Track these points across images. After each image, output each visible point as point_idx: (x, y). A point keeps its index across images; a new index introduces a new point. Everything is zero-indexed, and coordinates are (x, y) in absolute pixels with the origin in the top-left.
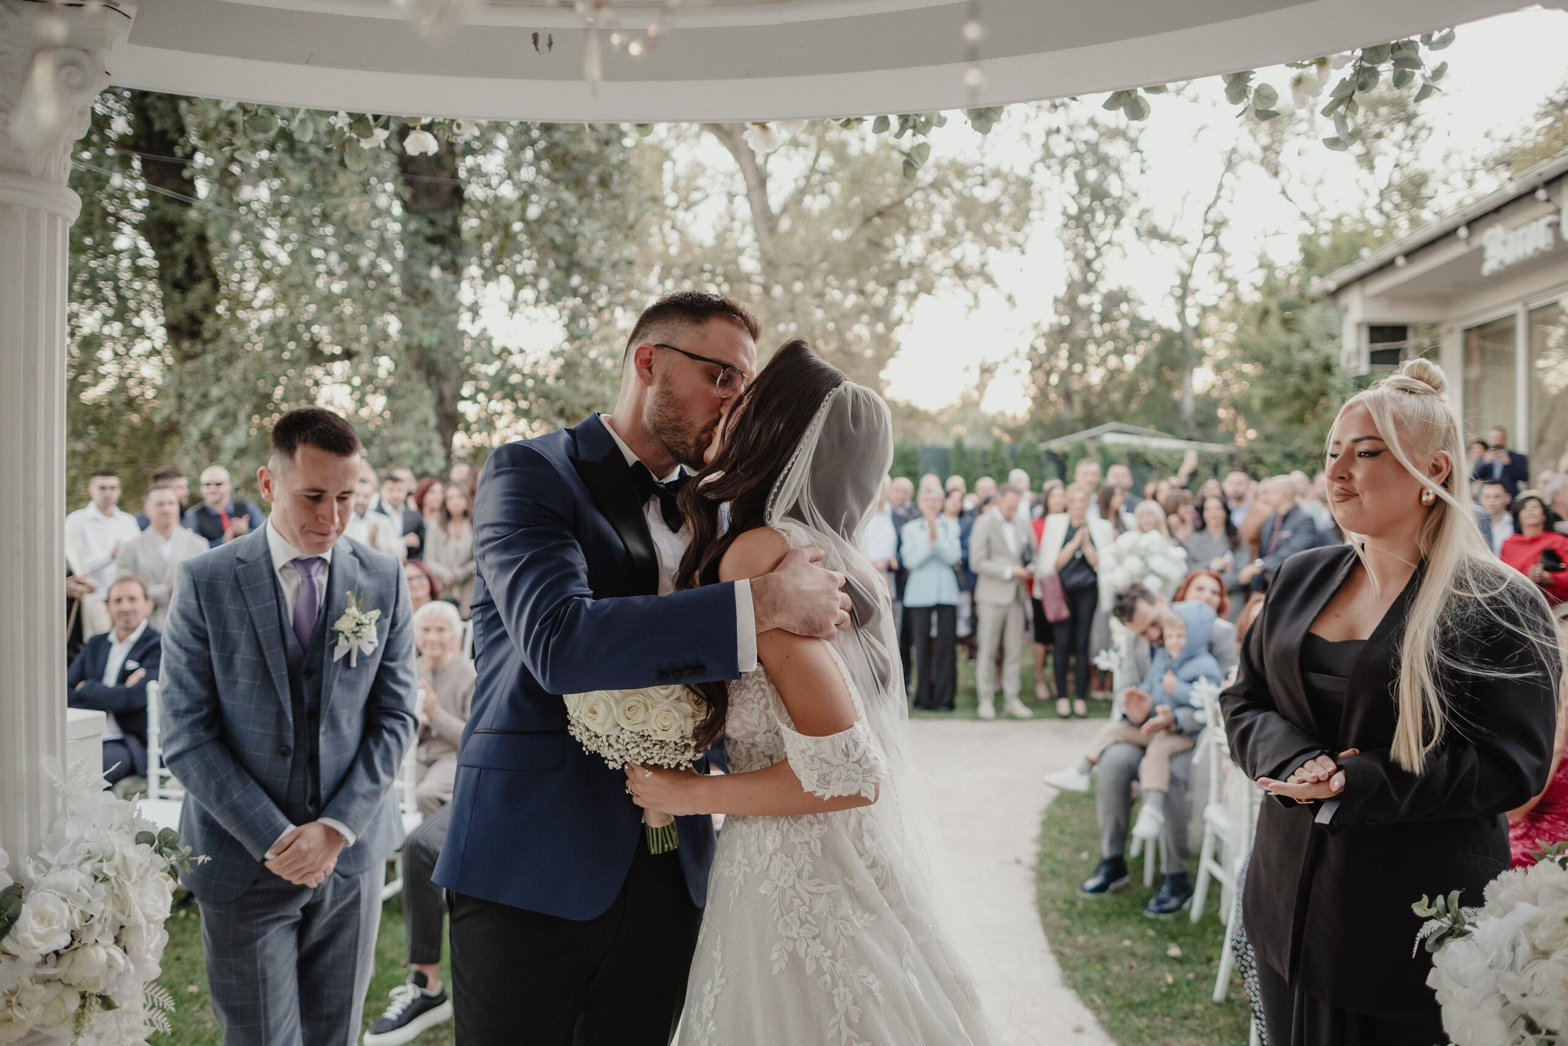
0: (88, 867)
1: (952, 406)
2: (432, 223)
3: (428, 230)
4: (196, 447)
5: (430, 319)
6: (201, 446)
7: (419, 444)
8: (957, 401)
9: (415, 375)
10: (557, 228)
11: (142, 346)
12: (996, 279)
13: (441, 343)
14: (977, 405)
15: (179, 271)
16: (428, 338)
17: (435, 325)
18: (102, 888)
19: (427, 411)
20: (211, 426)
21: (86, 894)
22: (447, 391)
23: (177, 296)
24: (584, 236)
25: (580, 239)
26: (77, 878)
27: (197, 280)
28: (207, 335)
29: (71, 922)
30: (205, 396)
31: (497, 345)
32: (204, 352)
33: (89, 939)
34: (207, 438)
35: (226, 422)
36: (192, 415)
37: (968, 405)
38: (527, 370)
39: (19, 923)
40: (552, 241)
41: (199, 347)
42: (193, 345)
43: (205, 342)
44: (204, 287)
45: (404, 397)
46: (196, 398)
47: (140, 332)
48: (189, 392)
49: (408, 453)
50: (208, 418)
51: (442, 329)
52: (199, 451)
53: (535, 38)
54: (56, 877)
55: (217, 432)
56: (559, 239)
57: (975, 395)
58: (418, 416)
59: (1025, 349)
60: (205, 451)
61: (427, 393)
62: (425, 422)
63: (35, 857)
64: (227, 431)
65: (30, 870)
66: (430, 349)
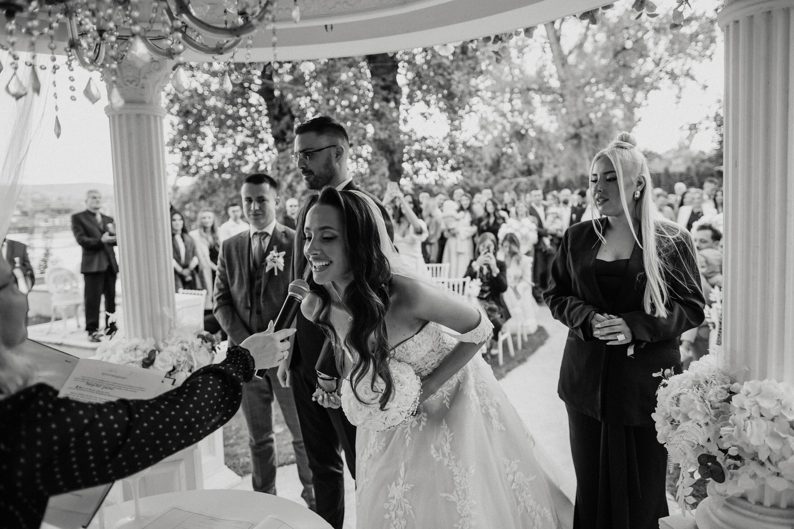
0: (180, 345)
1: (673, 149)
2: (384, 80)
3: (382, 83)
4: (286, 191)
5: (384, 126)
6: (288, 190)
7: (382, 185)
8: (676, 147)
9: (379, 153)
10: (441, 77)
11: (263, 147)
12: (696, 77)
13: (390, 136)
14: (688, 147)
15: (276, 111)
16: (383, 135)
17: (386, 129)
18: (184, 352)
19: (384, 169)
20: (292, 181)
21: (179, 354)
22: (396, 159)
23: (276, 123)
24: (454, 80)
25: (452, 82)
26: (176, 349)
27: (284, 114)
28: (288, 140)
29: (173, 363)
30: (288, 168)
31: (419, 136)
32: (287, 148)
33: (179, 369)
34: (290, 187)
35: (298, 179)
36: (283, 176)
37: (683, 147)
38: (435, 146)
39: (155, 362)
40: (439, 83)
41: (285, 146)
42: (283, 145)
43: (288, 143)
44: (287, 118)
45: (374, 163)
46: (285, 169)
47: (262, 141)
48: (281, 166)
49: (377, 189)
50: (290, 178)
51: (390, 130)
52: (288, 193)
53: (326, 26)
54: (170, 348)
55: (294, 184)
56: (442, 82)
57: (687, 142)
58: (380, 172)
59: (713, 115)
60: (290, 193)
61: (385, 161)
62: (384, 175)
63: (163, 341)
64: (298, 183)
65: (161, 346)
66: (385, 140)
